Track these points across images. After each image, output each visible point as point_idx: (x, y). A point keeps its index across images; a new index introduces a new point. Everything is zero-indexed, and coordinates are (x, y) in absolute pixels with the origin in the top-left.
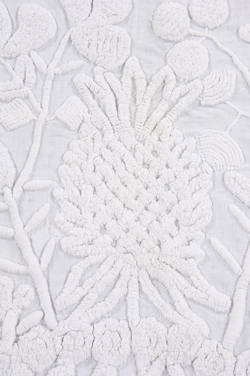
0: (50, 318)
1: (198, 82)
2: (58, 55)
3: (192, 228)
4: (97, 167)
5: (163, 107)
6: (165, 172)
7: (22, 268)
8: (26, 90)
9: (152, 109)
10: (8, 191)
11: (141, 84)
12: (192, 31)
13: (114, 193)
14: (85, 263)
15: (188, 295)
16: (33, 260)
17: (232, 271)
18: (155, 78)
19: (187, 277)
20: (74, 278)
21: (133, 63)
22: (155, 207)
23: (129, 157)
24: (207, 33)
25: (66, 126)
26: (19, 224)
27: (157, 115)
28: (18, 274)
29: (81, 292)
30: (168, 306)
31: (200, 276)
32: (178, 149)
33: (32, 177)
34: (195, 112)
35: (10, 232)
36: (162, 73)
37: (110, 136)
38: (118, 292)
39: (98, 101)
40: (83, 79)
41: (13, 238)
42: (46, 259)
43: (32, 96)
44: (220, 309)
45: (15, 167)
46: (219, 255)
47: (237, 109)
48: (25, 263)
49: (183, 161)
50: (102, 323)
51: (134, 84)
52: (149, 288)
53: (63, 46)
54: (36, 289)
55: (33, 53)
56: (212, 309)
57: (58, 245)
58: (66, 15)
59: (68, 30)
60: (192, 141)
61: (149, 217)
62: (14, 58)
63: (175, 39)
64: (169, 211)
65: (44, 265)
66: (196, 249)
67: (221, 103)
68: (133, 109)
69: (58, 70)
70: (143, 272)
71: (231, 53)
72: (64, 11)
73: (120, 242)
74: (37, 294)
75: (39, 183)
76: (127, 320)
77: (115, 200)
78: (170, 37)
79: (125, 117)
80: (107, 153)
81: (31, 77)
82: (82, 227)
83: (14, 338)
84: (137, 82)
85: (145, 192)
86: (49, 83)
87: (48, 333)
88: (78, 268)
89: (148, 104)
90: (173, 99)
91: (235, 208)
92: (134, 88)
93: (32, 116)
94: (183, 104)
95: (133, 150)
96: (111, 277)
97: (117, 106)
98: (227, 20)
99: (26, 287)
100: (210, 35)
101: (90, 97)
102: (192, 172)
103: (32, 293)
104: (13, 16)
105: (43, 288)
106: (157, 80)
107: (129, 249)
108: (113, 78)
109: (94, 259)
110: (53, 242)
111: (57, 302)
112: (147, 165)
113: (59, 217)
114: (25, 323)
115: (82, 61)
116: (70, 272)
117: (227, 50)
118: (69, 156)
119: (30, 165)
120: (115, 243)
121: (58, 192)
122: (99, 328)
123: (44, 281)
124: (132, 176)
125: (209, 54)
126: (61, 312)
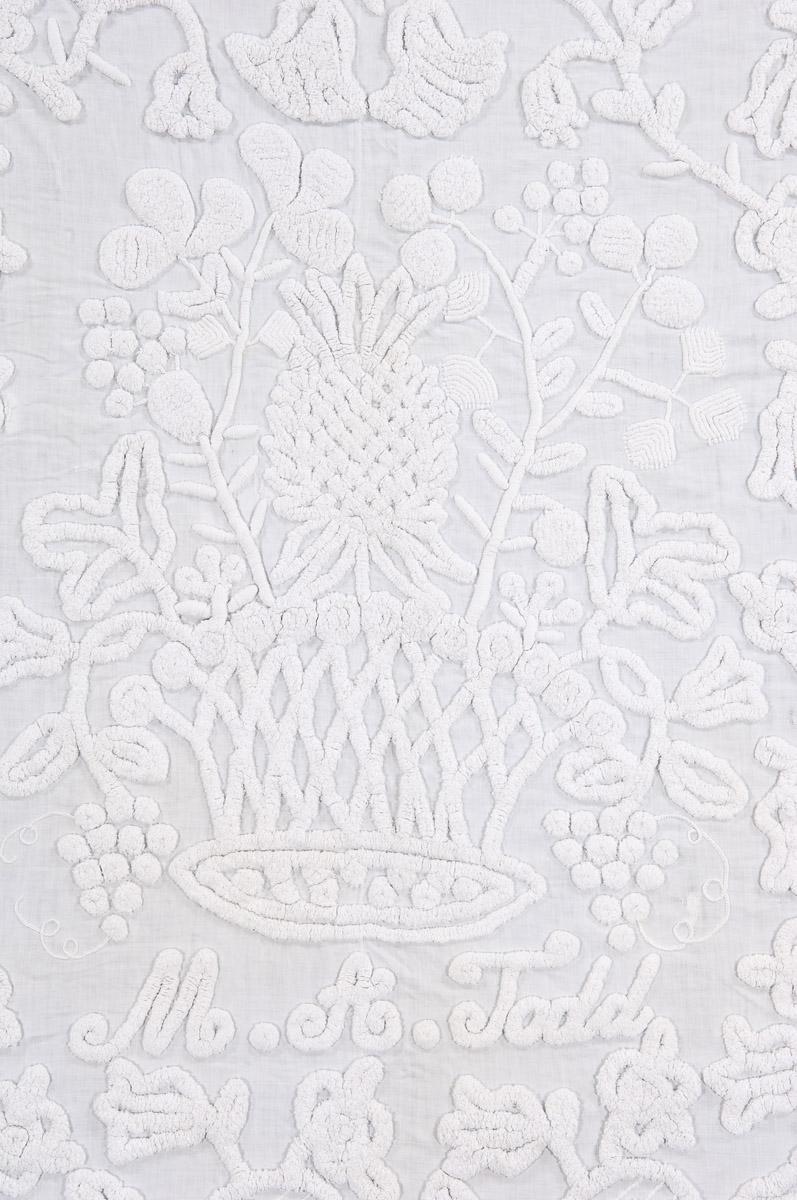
0: (266, 594)
1: (441, 290)
2: (259, 252)
3: (432, 485)
4: (314, 408)
5: (397, 324)
6: (399, 413)
7: (230, 536)
8: (220, 304)
9: (382, 328)
10: (204, 440)
11: (368, 293)
12: (434, 217)
13: (336, 441)
14: (303, 529)
15: (427, 565)
16: (242, 526)
17: (479, 534)
18: (385, 285)
19: (426, 543)
20: (291, 548)
21: (357, 263)
22: (387, 457)
23: (353, 394)
24: (453, 219)
25: (272, 352)
26: (221, 482)
27: (389, 336)
28: (225, 543)
29: (300, 563)
30: (404, 578)
31: (442, 543)
32: (415, 382)
33: (233, 421)
34: (438, 331)
35: (212, 492)
36: (395, 277)
37: (330, 366)
38: (345, 563)
39: (313, 318)
40: (292, 287)
41: (215, 500)
42: (257, 524)
43: (226, 311)
44: (463, 580)
45: (212, 408)
46: (464, 517)
47: (492, 327)
48: (233, 530)
49: (423, 398)
50: (327, 598)
51: (358, 292)
52: (380, 556)
53: (263, 240)
54: (246, 560)
55: (225, 250)
56: (454, 580)
57: (271, 508)
58: (266, 195)
59: (270, 214)
60: (434, 370)
61: (380, 471)
62: (200, 258)
63: (412, 229)
64: (404, 464)
65: (255, 532)
66: (437, 509)
67: (470, 318)
68: (358, 327)
69: (258, 275)
70: (374, 539)
71: (485, 248)
72: (264, 190)
73: (346, 503)
74: (248, 566)
75: (243, 429)
76: (355, 594)
77: (338, 450)
78: (405, 227)
79: (348, 338)
80: (325, 389)
81: (225, 285)
82: (299, 484)
83: (226, 616)
84: (363, 289)
85: (374, 439)
86: (247, 293)
87: (265, 610)
88: (296, 535)
89: (377, 320)
90: (409, 315)
91: (485, 458)
92: (359, 298)
93: (228, 340)
94: (423, 321)
95: (359, 384)
96: (336, 545)
97: (337, 324)
98: (480, 201)
99: (237, 558)
100: (458, 223)
101: (302, 312)
102: (433, 412)
103: (243, 565)
104: (196, 195)
105: (254, 559)
106: (389, 288)
107: (356, 511)
108: (330, 283)
109: (315, 525)
110: (264, 504)
111: (273, 576)
112: (376, 404)
113: (270, 472)
114: (237, 600)
115: (289, 262)
116: (286, 539)
117: (479, 242)
118: (278, 392)
119: (230, 405)
120: (339, 504)
121: (267, 441)
122: (323, 604)
123: (257, 551)
124: (358, 419)
125: (456, 250)
126: (278, 587)
